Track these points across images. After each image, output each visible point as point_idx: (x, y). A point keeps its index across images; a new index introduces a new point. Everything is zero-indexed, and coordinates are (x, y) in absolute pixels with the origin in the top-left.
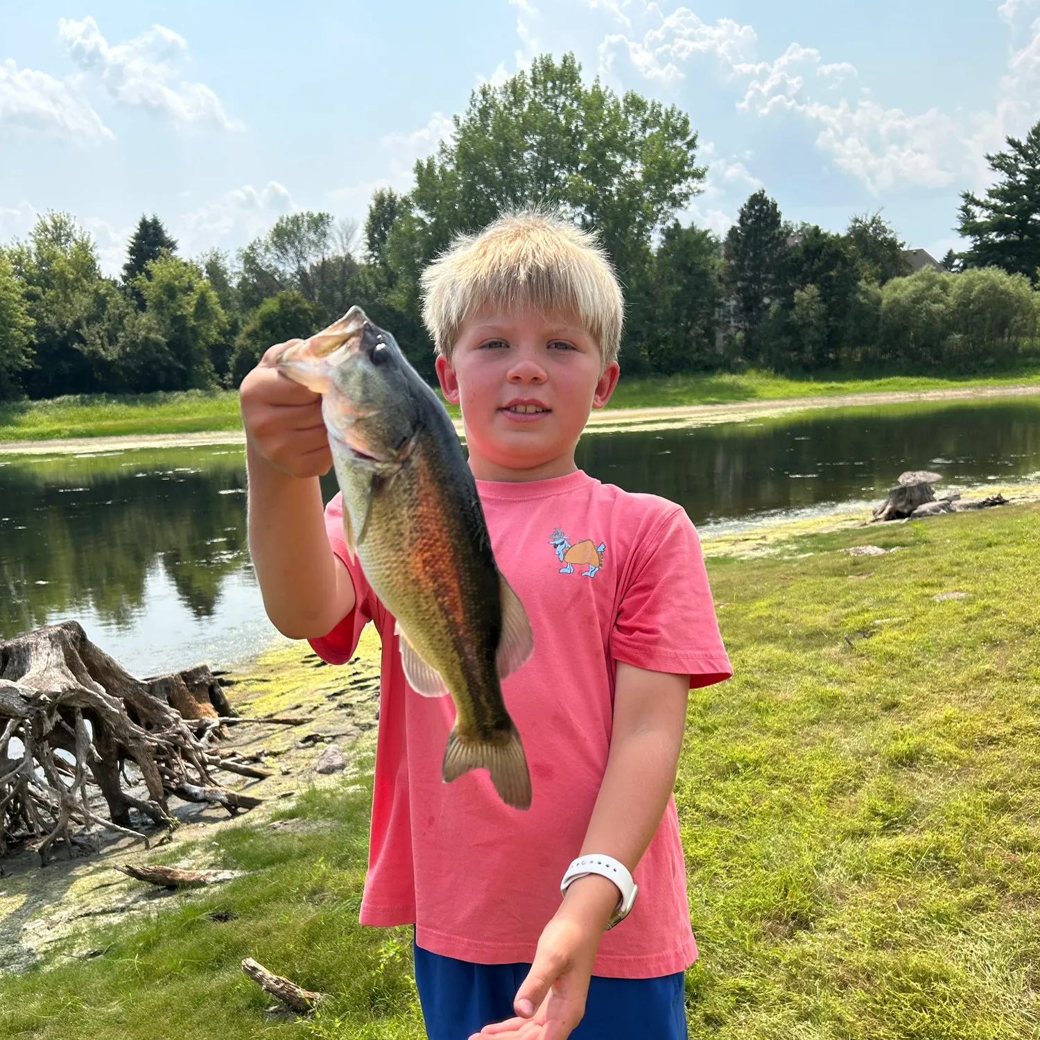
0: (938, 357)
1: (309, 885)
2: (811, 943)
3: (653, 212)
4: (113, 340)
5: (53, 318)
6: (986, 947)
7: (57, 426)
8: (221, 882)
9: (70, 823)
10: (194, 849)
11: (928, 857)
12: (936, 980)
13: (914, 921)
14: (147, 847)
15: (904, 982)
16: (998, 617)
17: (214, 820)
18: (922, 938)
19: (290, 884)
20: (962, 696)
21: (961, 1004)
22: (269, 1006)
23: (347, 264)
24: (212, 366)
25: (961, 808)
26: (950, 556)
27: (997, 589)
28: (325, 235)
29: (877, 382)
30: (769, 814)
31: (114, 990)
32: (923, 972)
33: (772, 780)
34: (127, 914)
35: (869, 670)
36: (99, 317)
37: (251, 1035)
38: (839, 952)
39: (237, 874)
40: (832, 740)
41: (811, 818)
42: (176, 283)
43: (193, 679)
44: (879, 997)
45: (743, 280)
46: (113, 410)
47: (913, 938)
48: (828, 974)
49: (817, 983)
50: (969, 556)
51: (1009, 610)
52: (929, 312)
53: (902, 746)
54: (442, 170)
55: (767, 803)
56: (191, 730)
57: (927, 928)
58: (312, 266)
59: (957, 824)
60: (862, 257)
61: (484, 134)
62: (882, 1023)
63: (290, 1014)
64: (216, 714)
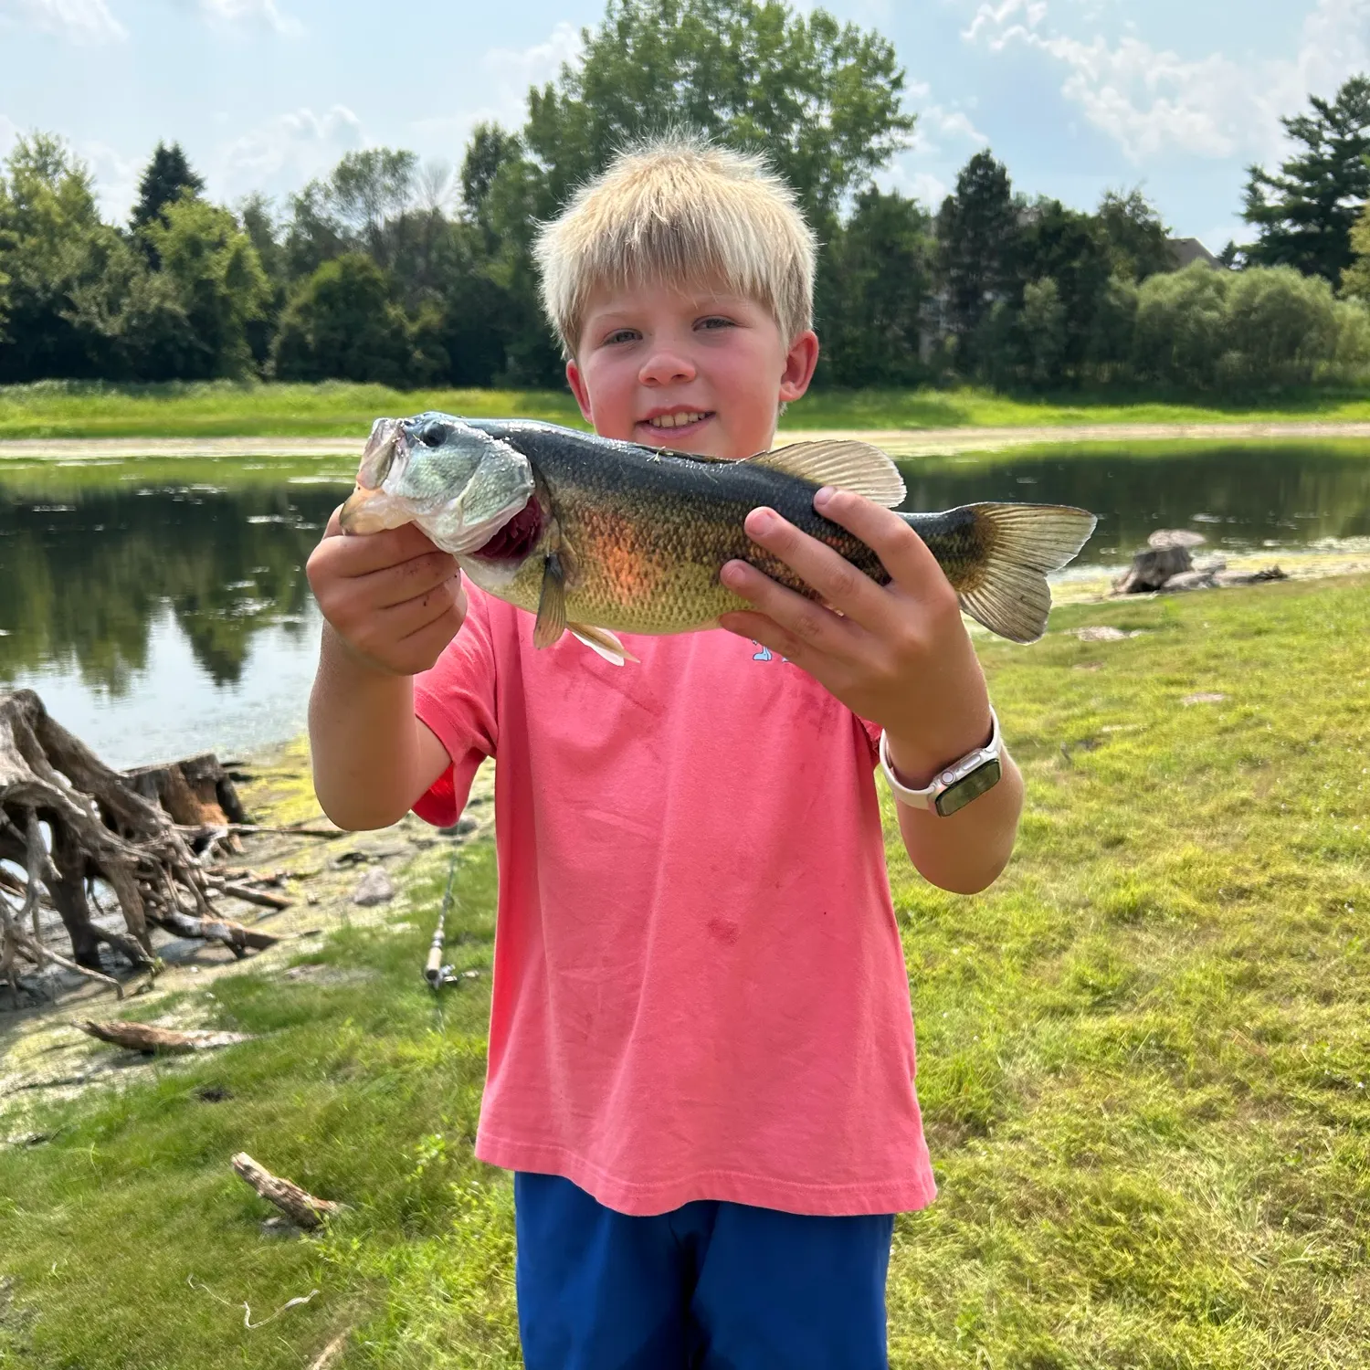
0: (1209, 380)
1: (333, 1056)
2: (986, 1155)
3: (843, 172)
4: (113, 308)
5: (34, 275)
6: (1215, 1167)
7: (34, 421)
8: (215, 1048)
9: (17, 960)
10: (180, 1002)
11: (1148, 1046)
12: (1146, 1210)
13: (1124, 1130)
14: (120, 997)
15: (1105, 1212)
16: (1262, 730)
17: (212, 963)
18: (1132, 1153)
19: (307, 1053)
20: (1208, 832)
21: (1176, 1243)
22: (267, 1217)
23: (434, 222)
24: (248, 350)
25: (1195, 981)
26: (1208, 645)
27: (1264, 691)
28: (404, 180)
29: (1128, 410)
30: (945, 981)
31: (58, 1191)
32: (1130, 1198)
33: (953, 935)
34: (85, 1087)
35: (1089, 792)
36: (96, 276)
37: (239, 1256)
38: (1022, 1169)
39: (237, 1037)
40: (1034, 884)
41: (1000, 988)
42: (203, 236)
43: (195, 771)
44: (1070, 1231)
45: (959, 266)
46: (111, 403)
47: (1121, 1152)
48: (1007, 1197)
49: (992, 1209)
50: (1232, 646)
51: (1276, 721)
52: (1199, 322)
53: (1124, 896)
54: (565, 101)
55: (944, 965)
56: (186, 842)
57: (1140, 1141)
58: (387, 222)
59: (1188, 1003)
60: (1114, 244)
61: (623, 56)
62: (1073, 1265)
63: (295, 1229)
64: (224, 819)
